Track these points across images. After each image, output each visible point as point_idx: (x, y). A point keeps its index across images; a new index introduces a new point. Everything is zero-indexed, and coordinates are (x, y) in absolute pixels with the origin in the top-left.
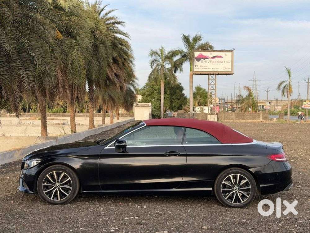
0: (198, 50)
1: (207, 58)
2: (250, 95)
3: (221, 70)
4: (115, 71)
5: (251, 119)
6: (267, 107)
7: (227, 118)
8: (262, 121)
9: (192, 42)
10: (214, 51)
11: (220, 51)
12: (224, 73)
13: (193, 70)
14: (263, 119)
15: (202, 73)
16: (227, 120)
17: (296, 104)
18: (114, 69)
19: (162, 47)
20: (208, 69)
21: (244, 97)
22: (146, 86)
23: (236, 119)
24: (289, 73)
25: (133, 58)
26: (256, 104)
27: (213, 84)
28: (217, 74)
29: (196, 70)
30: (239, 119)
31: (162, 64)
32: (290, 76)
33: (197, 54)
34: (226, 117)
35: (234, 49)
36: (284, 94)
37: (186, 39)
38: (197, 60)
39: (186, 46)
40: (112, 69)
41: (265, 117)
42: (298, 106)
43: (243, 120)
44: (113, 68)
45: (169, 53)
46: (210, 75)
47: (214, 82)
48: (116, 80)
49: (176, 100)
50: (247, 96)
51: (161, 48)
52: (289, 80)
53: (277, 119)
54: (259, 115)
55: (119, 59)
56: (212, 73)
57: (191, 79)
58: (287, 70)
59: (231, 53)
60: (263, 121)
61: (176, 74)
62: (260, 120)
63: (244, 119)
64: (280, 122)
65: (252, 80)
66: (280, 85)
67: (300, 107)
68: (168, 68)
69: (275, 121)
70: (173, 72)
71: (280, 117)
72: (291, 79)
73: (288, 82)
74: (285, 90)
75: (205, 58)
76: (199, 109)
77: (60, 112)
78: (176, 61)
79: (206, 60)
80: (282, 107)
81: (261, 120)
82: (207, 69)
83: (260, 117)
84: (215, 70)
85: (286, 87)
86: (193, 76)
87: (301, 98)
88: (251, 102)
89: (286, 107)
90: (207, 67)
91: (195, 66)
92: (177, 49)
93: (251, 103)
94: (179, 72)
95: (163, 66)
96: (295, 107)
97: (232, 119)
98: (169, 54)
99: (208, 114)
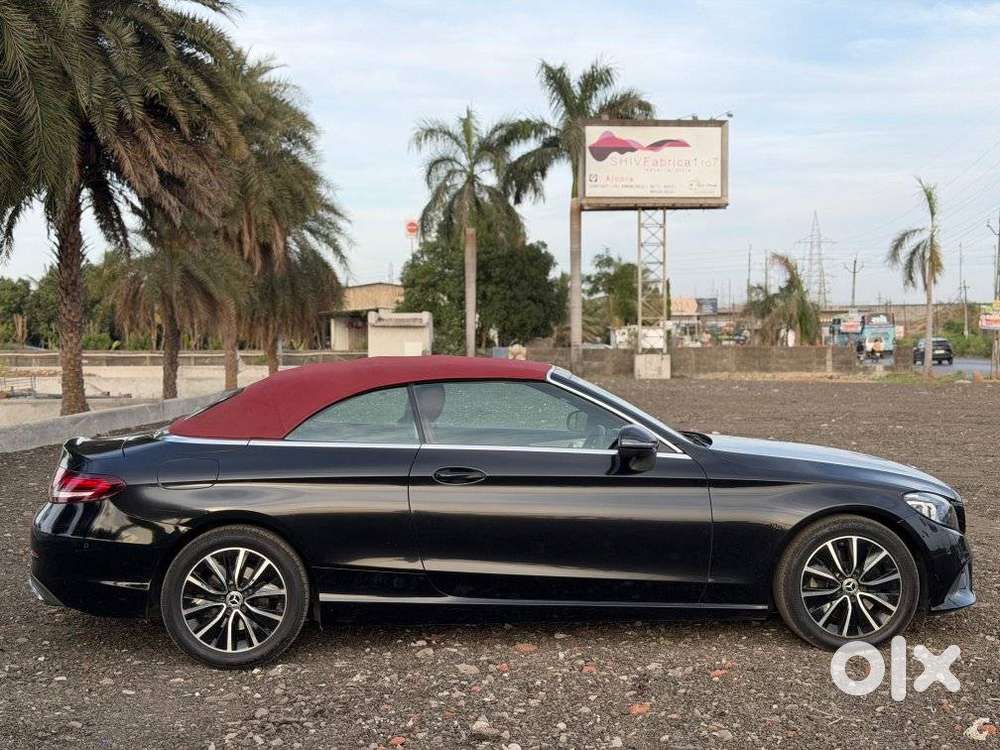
0: (597, 120)
1: (633, 150)
2: (793, 283)
3: (681, 190)
4: (163, 163)
5: (792, 369)
6: (852, 326)
7: (705, 367)
8: (831, 378)
9: (577, 90)
10: (657, 123)
11: (679, 123)
12: (694, 201)
13: (580, 192)
14: (837, 369)
15: (613, 203)
16: (705, 372)
17: (950, 317)
18: (155, 153)
19: (469, 112)
20: (638, 186)
21: (774, 290)
22: (422, 252)
23: (739, 369)
24: (929, 198)
25: (316, 133)
26: (814, 316)
27: (653, 244)
28: (668, 208)
29: (592, 191)
30: (751, 369)
31: (468, 170)
32: (933, 214)
33: (593, 134)
34: (704, 364)
35: (730, 116)
36: (911, 278)
37: (556, 79)
38: (594, 156)
39: (554, 105)
40: (146, 154)
41: (842, 363)
42: (958, 325)
43: (763, 374)
44: (152, 147)
45: (496, 129)
46: (644, 209)
47: (660, 234)
48: (170, 203)
49: (527, 302)
50: (781, 289)
51: (465, 116)
52: (930, 227)
53: (886, 368)
54: (821, 354)
55: (176, 107)
56: (649, 203)
57: (576, 227)
58: (925, 191)
59: (719, 129)
60: (835, 374)
61: (518, 209)
62: (825, 374)
63: (766, 370)
64: (898, 380)
65: (809, 239)
66: (899, 244)
67: (966, 327)
68: (491, 188)
69: (878, 374)
70: (511, 200)
71: (896, 361)
72: (936, 222)
73: (926, 235)
74: (916, 264)
75: (625, 148)
76: (626, 336)
77: (97, 349)
78: (520, 159)
79: (628, 154)
80: (906, 329)
81: (830, 372)
82: (631, 186)
83: (825, 363)
84: (661, 192)
85: (921, 251)
86: (583, 213)
87: (968, 297)
88: (794, 310)
89: (920, 327)
90: (632, 180)
91: (587, 178)
92: (523, 119)
93: (795, 313)
94: (531, 198)
95: (472, 179)
96: (950, 326)
97: (724, 369)
98: (492, 133)
99: (638, 353)
